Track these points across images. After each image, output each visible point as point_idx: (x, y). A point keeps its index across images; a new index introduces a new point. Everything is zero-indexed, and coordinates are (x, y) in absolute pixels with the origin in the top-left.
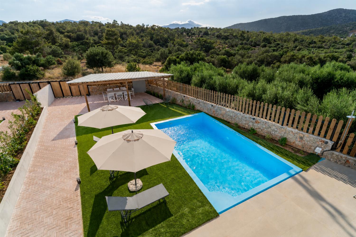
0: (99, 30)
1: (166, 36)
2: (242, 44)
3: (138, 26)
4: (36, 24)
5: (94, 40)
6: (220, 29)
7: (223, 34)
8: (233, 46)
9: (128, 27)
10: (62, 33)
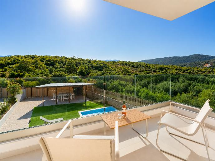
0: (64, 61)
1: (102, 65)
2: (146, 70)
3: (87, 60)
4: (30, 57)
5: (60, 66)
6: (134, 63)
7: (135, 65)
8: (141, 72)
9: (81, 60)
10: (42, 61)
